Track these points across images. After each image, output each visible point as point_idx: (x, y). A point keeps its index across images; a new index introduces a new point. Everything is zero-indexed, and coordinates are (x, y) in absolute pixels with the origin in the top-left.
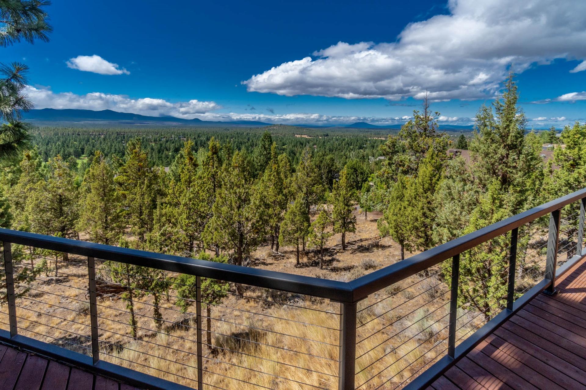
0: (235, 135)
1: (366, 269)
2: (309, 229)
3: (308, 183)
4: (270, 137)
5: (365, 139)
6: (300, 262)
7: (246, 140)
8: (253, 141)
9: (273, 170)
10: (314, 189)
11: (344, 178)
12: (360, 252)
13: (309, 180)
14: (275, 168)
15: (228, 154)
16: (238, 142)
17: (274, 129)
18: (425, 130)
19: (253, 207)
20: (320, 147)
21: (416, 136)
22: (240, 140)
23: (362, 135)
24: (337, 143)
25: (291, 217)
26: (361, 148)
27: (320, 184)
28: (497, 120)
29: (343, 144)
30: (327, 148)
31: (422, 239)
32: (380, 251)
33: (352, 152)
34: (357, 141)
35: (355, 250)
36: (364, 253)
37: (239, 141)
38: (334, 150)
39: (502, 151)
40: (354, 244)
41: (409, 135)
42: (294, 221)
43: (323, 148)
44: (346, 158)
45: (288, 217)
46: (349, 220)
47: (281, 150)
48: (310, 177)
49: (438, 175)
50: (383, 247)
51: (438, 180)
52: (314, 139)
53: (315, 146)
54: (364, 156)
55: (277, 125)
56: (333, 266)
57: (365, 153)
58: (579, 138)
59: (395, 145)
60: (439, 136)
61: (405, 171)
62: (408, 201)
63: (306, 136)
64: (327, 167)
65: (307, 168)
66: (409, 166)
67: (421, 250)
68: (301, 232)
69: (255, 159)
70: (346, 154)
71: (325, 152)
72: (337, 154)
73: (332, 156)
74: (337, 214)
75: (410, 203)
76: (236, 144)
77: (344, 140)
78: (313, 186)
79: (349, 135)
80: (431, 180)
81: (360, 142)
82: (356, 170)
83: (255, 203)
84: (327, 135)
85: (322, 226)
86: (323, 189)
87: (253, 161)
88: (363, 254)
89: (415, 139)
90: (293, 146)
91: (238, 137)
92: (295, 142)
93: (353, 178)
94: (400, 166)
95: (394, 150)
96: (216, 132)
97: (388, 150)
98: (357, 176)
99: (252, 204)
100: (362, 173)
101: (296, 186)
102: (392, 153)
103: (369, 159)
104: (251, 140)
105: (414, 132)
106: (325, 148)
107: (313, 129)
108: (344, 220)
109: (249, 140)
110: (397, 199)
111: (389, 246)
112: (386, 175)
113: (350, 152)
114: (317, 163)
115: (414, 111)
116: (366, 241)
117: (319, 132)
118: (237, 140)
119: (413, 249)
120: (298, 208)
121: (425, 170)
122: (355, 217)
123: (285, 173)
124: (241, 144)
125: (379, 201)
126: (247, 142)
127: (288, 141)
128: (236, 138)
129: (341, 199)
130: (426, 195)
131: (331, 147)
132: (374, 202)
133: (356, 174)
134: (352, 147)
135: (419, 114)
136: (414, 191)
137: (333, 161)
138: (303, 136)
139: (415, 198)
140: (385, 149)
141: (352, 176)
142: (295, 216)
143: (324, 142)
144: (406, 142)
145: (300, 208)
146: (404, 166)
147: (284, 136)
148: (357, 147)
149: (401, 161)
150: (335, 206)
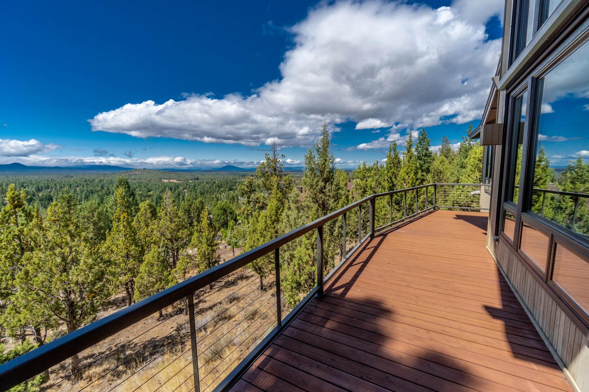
0: (82, 183)
1: (231, 303)
2: (169, 278)
3: (172, 229)
4: (127, 183)
5: (234, 181)
6: (163, 314)
7: (99, 188)
8: (108, 189)
9: (121, 220)
10: (180, 234)
11: (205, 219)
12: (226, 287)
13: (173, 226)
14: (124, 217)
15: (68, 207)
16: (87, 191)
17: (136, 174)
18: (275, 170)
19: (84, 267)
20: (191, 191)
21: (268, 176)
22: (90, 188)
23: (231, 177)
24: (208, 186)
25: (147, 269)
26: (231, 189)
27: (185, 229)
28: (317, 159)
29: (214, 187)
30: (198, 191)
31: (273, 264)
32: (244, 282)
33: (223, 194)
34: (227, 183)
35: (222, 286)
36: (230, 287)
37: (89, 190)
38: (206, 194)
39: (321, 184)
40: (221, 281)
41: (263, 175)
42: (152, 273)
43: (194, 192)
44: (218, 200)
45: (144, 269)
46: (214, 260)
47: (146, 197)
48: (174, 222)
49: (282, 208)
50: (247, 278)
51: (282, 212)
52: (183, 183)
53: (185, 191)
54: (233, 197)
55: (139, 169)
56: (200, 308)
57: (235, 194)
58: (366, 173)
59: (251, 185)
60: (285, 175)
61: (261, 207)
62: (260, 233)
63: (175, 181)
64: (196, 210)
65: (170, 213)
66: (263, 203)
67: (273, 274)
68: (161, 282)
69: (109, 210)
70: (217, 196)
71: (197, 196)
72: (209, 196)
73: (201, 200)
74: (201, 256)
75: (262, 234)
76: (84, 193)
77: (215, 183)
78: (178, 232)
79: (219, 178)
80: (277, 212)
81: (230, 184)
82: (225, 211)
83: (85, 262)
84: (197, 179)
85: (183, 271)
86: (189, 233)
87: (107, 211)
88: (229, 289)
89: (267, 179)
90: (160, 192)
91: (87, 185)
92: (163, 187)
93: (223, 219)
94: (257, 202)
95: (252, 189)
96: (52, 180)
97: (246, 189)
98: (227, 216)
99: (81, 264)
100: (231, 213)
101: (158, 235)
102: (250, 192)
103: (238, 199)
104: (105, 188)
105: (267, 173)
106: (196, 192)
107: (182, 173)
108: (209, 260)
109: (102, 188)
110: (253, 232)
111: (252, 276)
112: (246, 212)
113: (221, 194)
114: (186, 207)
115: (266, 154)
116: (233, 276)
117: (188, 176)
118: (85, 188)
119: (267, 275)
120: (156, 258)
121: (272, 204)
122: (219, 256)
123: (145, 221)
124: (92, 193)
125: (242, 236)
126: (101, 190)
127: (154, 187)
128: (83, 186)
129: (204, 241)
130: (273, 226)
131: (202, 191)
132: (237, 239)
133: (226, 214)
134: (222, 189)
135: (269, 156)
136: (264, 223)
137: (202, 204)
138: (171, 181)
139: (265, 230)
140: (244, 189)
141: (222, 217)
142: (152, 265)
143: (195, 186)
144: (260, 181)
145: (158, 257)
146: (259, 202)
147: (149, 181)
148: (227, 189)
149: (257, 199)
150: (199, 249)
